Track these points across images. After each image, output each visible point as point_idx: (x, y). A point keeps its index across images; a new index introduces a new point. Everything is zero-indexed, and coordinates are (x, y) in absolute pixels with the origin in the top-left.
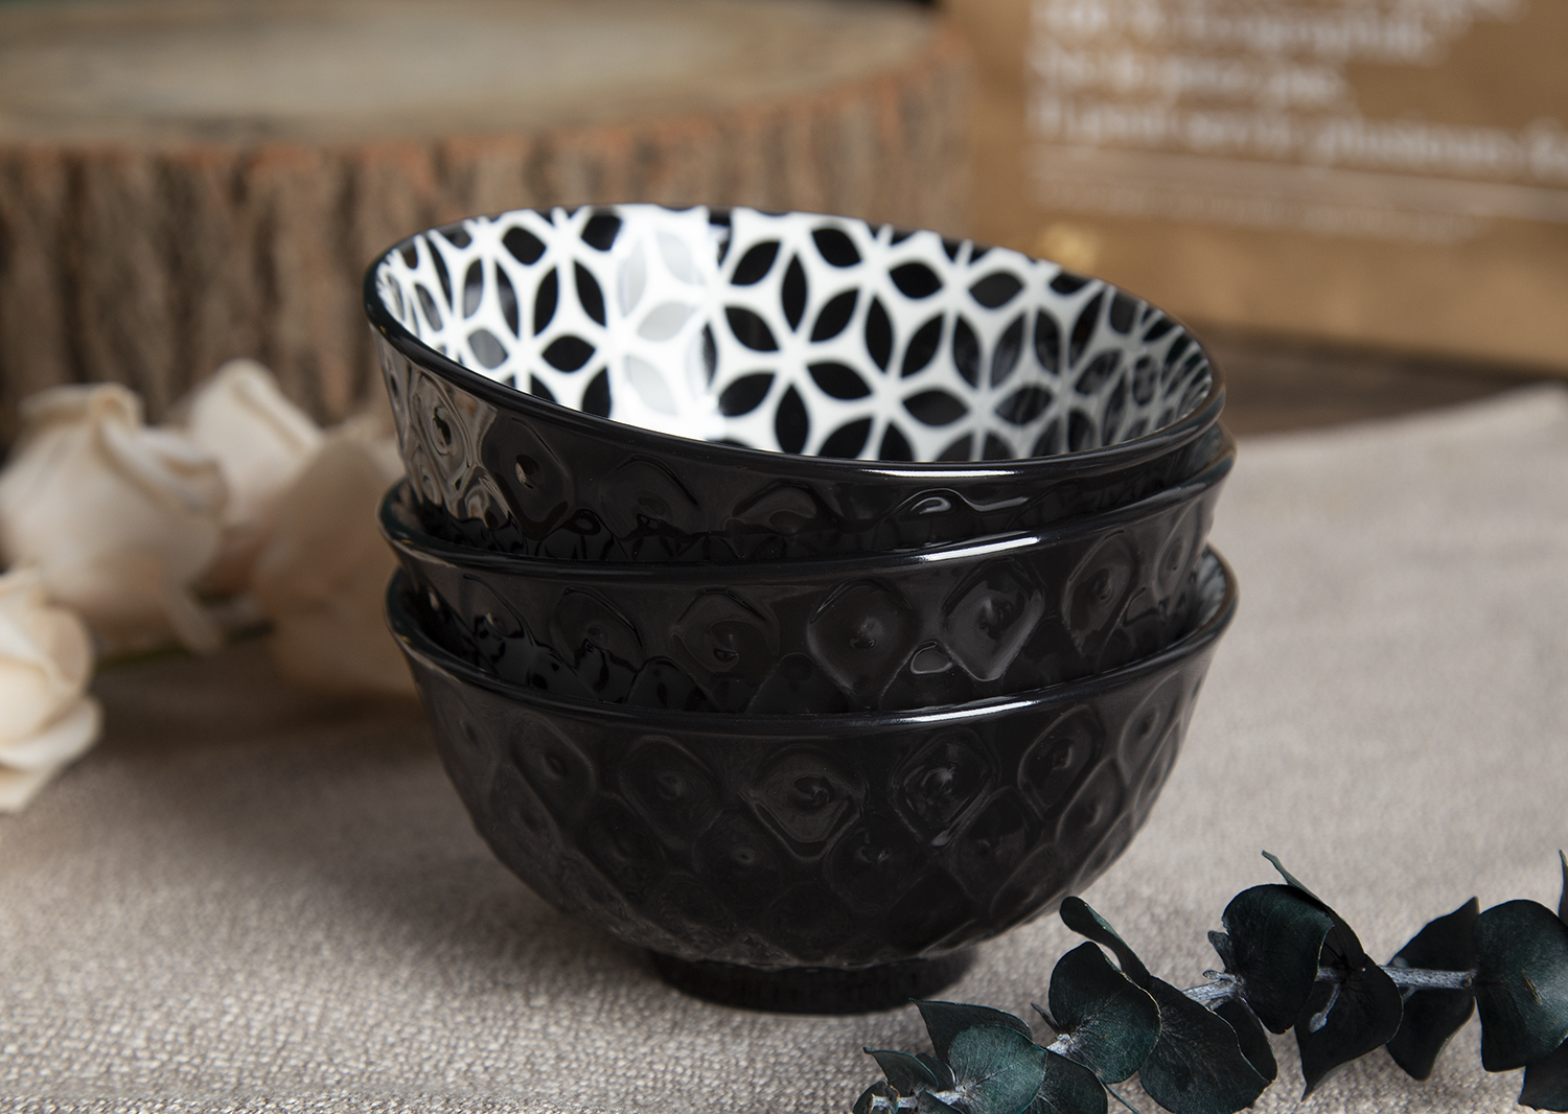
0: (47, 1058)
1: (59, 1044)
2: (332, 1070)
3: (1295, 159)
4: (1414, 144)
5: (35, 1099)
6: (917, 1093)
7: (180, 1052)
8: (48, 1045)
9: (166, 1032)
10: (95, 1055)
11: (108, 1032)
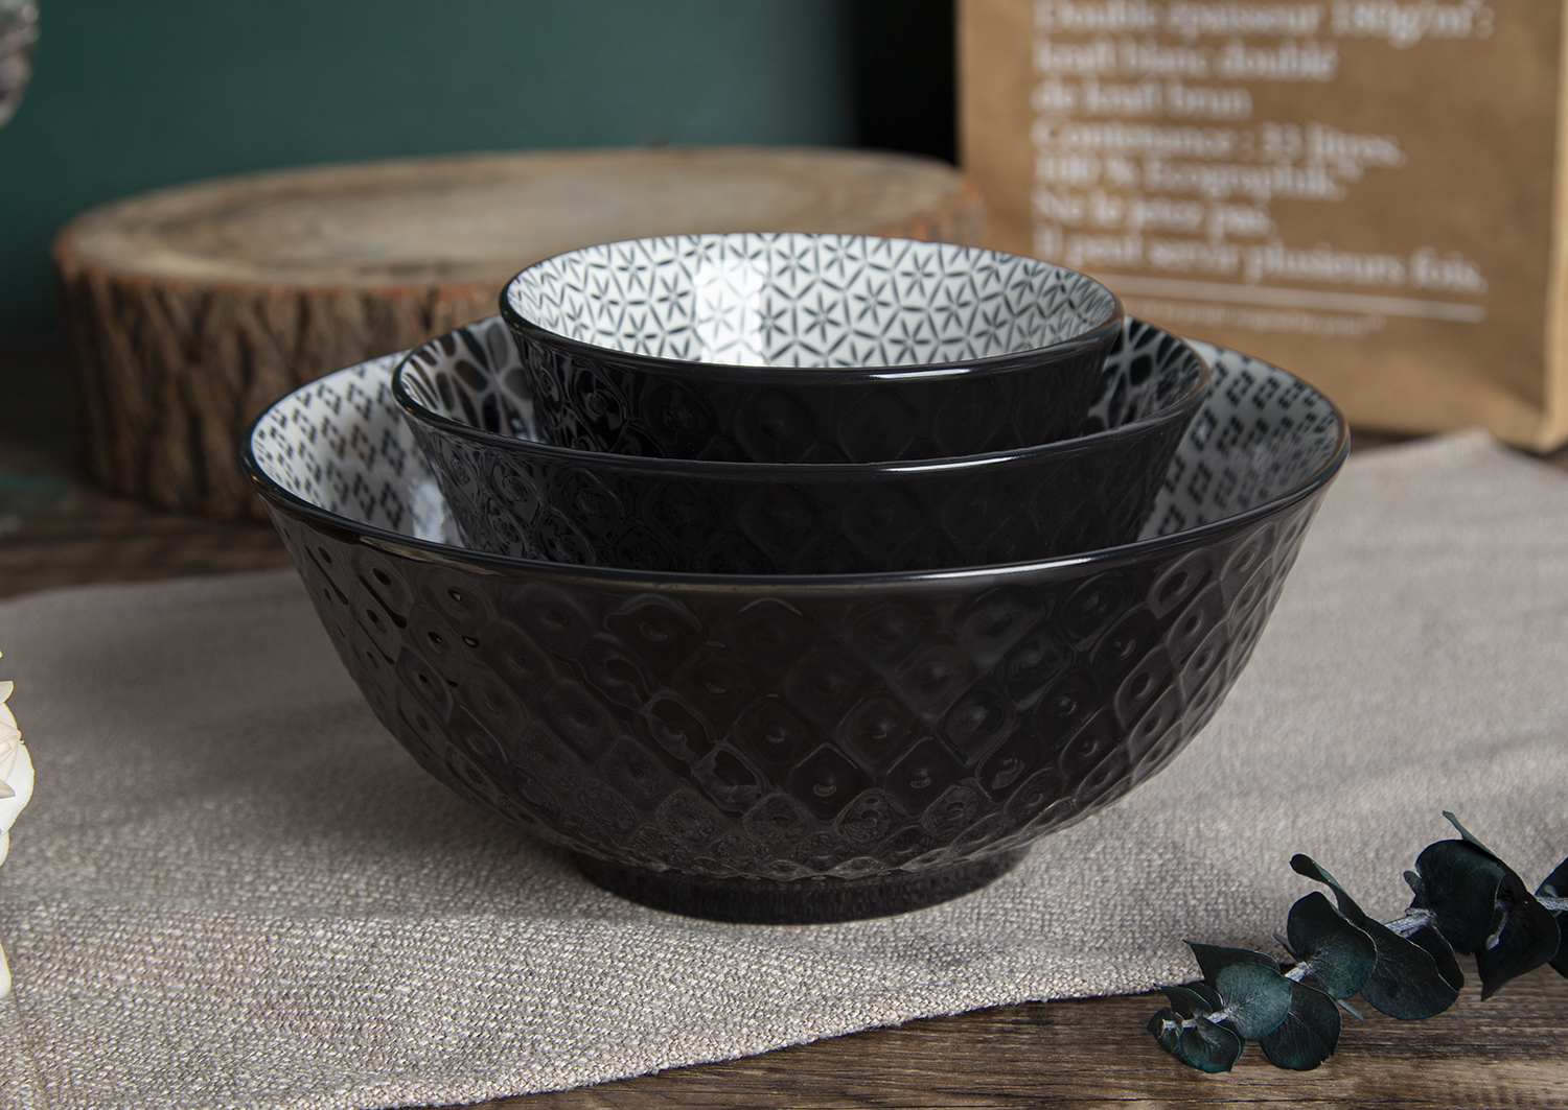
0: (297, 895)
1: (306, 886)
2: (492, 906)
3: (1236, 277)
4: (1326, 264)
5: (279, 918)
6: (1196, 1016)
7: (388, 893)
8: (299, 886)
9: (380, 879)
10: (329, 894)
11: (341, 878)
